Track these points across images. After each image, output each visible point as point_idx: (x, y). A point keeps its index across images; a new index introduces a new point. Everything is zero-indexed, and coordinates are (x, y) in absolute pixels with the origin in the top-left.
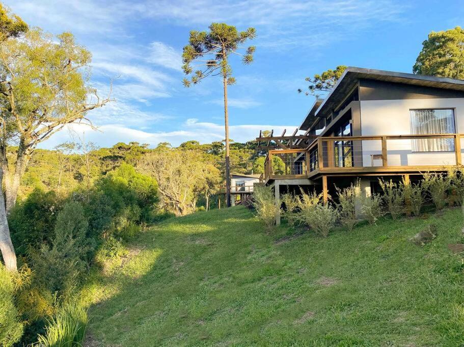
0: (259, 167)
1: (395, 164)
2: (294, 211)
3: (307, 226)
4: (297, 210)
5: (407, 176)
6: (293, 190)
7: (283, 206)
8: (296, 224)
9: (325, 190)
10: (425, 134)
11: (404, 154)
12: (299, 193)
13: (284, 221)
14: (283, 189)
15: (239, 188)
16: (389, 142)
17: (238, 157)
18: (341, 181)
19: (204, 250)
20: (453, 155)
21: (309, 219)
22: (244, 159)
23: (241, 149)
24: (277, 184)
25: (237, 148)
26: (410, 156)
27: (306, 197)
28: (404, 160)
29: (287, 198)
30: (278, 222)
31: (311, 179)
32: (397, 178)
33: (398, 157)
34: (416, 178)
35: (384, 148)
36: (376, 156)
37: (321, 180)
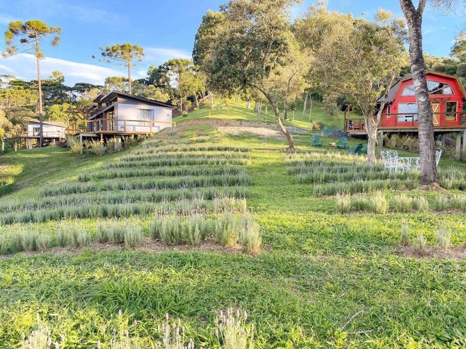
0: (54, 113)
1: (130, 130)
2: (89, 148)
3: (95, 153)
4: (90, 147)
5: (133, 136)
6: (89, 138)
7: (84, 145)
8: (89, 153)
9: (102, 139)
10: (143, 120)
11: (134, 126)
12: (91, 140)
13: (84, 152)
14: (84, 138)
15: (36, 133)
16: (126, 122)
17: (24, 98)
18: (108, 136)
19: (46, 164)
20: (149, 128)
21: (95, 151)
22: (32, 101)
23: (27, 90)
24: (81, 135)
25: (22, 87)
26: (136, 127)
27: (94, 142)
28: (134, 129)
29: (86, 142)
30: (81, 153)
31: (97, 134)
32: (129, 136)
33: (132, 127)
34: (136, 136)
35: (125, 124)
36: (122, 127)
37: (100, 135)
